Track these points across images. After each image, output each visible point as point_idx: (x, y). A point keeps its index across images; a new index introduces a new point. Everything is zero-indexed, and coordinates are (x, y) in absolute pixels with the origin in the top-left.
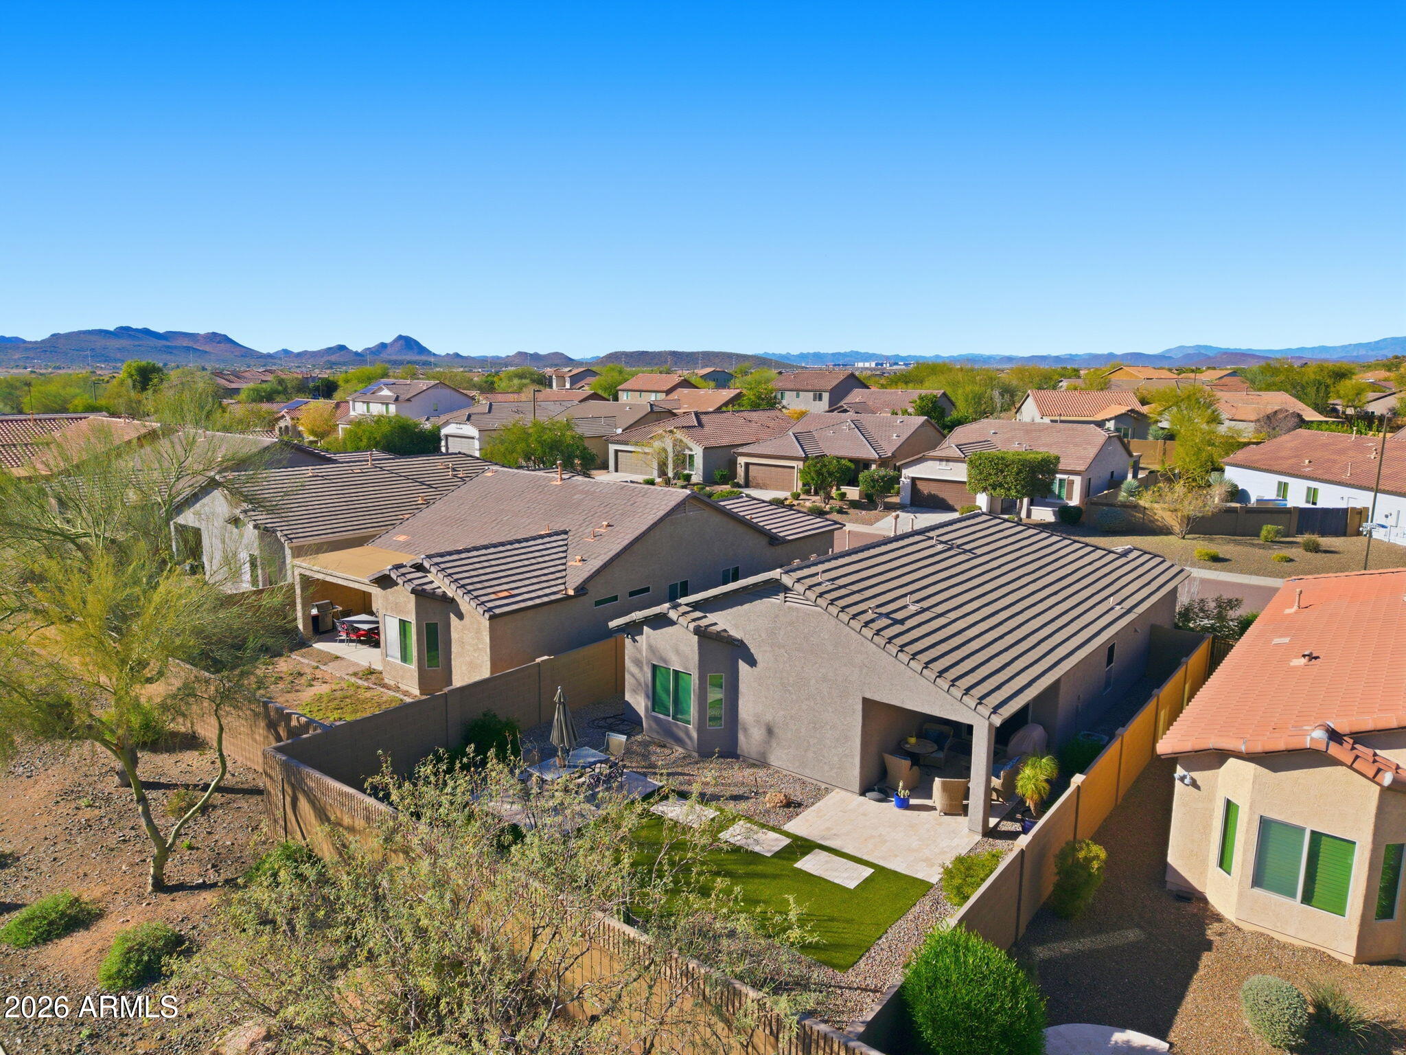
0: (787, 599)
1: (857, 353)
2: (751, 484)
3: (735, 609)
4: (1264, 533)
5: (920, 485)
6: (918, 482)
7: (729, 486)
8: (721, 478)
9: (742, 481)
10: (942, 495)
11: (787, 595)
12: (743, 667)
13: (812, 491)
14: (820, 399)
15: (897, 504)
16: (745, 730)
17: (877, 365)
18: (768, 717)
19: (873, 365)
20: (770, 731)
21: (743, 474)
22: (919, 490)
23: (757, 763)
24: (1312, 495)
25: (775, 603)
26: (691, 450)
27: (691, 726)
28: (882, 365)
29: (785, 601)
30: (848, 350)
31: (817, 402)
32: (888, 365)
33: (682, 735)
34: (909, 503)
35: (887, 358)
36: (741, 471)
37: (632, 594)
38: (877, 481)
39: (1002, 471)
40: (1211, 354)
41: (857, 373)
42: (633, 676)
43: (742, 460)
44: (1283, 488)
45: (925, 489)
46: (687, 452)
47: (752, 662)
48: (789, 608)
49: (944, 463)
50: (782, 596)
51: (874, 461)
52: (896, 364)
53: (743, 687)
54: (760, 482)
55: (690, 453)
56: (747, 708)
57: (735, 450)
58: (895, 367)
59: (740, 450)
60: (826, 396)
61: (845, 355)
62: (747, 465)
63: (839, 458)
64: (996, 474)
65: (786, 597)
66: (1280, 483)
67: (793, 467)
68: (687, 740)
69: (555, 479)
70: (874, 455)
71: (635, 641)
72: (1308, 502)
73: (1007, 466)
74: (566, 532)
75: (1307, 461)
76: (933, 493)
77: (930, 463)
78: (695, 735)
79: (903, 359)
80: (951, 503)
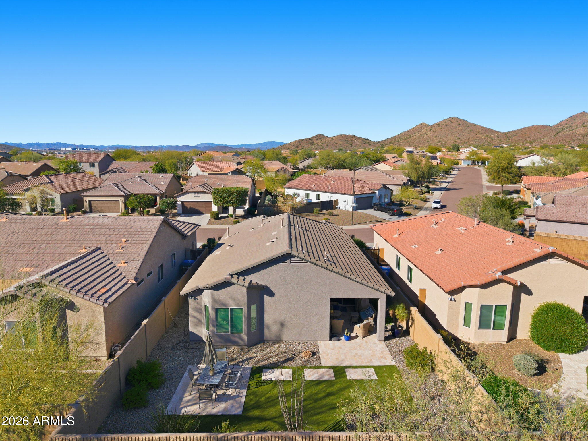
0: (291, 262)
1: (60, 143)
2: (93, 211)
3: (262, 271)
4: (315, 211)
5: (186, 204)
6: (184, 203)
7: (80, 213)
8: (73, 209)
9: (88, 210)
10: (196, 208)
11: (291, 260)
12: (267, 298)
13: (130, 211)
14: (94, 166)
15: (176, 213)
16: (269, 328)
17: (73, 149)
18: (282, 318)
19: (71, 149)
20: (282, 325)
21: (88, 206)
22: (185, 207)
23: (275, 341)
24: (318, 197)
25: (285, 265)
26: (51, 195)
27: (243, 334)
28: (75, 149)
29: (290, 263)
30: (55, 142)
31: (92, 168)
32: (78, 149)
33: (237, 339)
34: (181, 212)
35: (77, 146)
36: (86, 205)
37: (148, 275)
38: (170, 204)
39: (230, 196)
40: (213, 146)
41: (110, 154)
42: (195, 317)
43: (87, 199)
44: (307, 195)
45: (188, 206)
46: (49, 197)
47: (271, 294)
48: (292, 265)
49: (196, 194)
50: (288, 261)
51: (158, 195)
52: (83, 149)
53: (267, 307)
54: (99, 209)
55: (51, 197)
56: (268, 318)
57: (82, 194)
58: (82, 151)
59: (85, 194)
60: (97, 165)
61: (54, 144)
62: (90, 201)
63: (147, 195)
64: (228, 197)
65: (290, 261)
66: (306, 193)
67: (119, 201)
68: (240, 341)
69: (62, 219)
70: (157, 192)
71: (195, 299)
72: (317, 199)
73: (232, 194)
74: (100, 249)
75: (313, 185)
76: (192, 207)
77: (190, 194)
78: (245, 338)
79: (86, 146)
80: (201, 211)
